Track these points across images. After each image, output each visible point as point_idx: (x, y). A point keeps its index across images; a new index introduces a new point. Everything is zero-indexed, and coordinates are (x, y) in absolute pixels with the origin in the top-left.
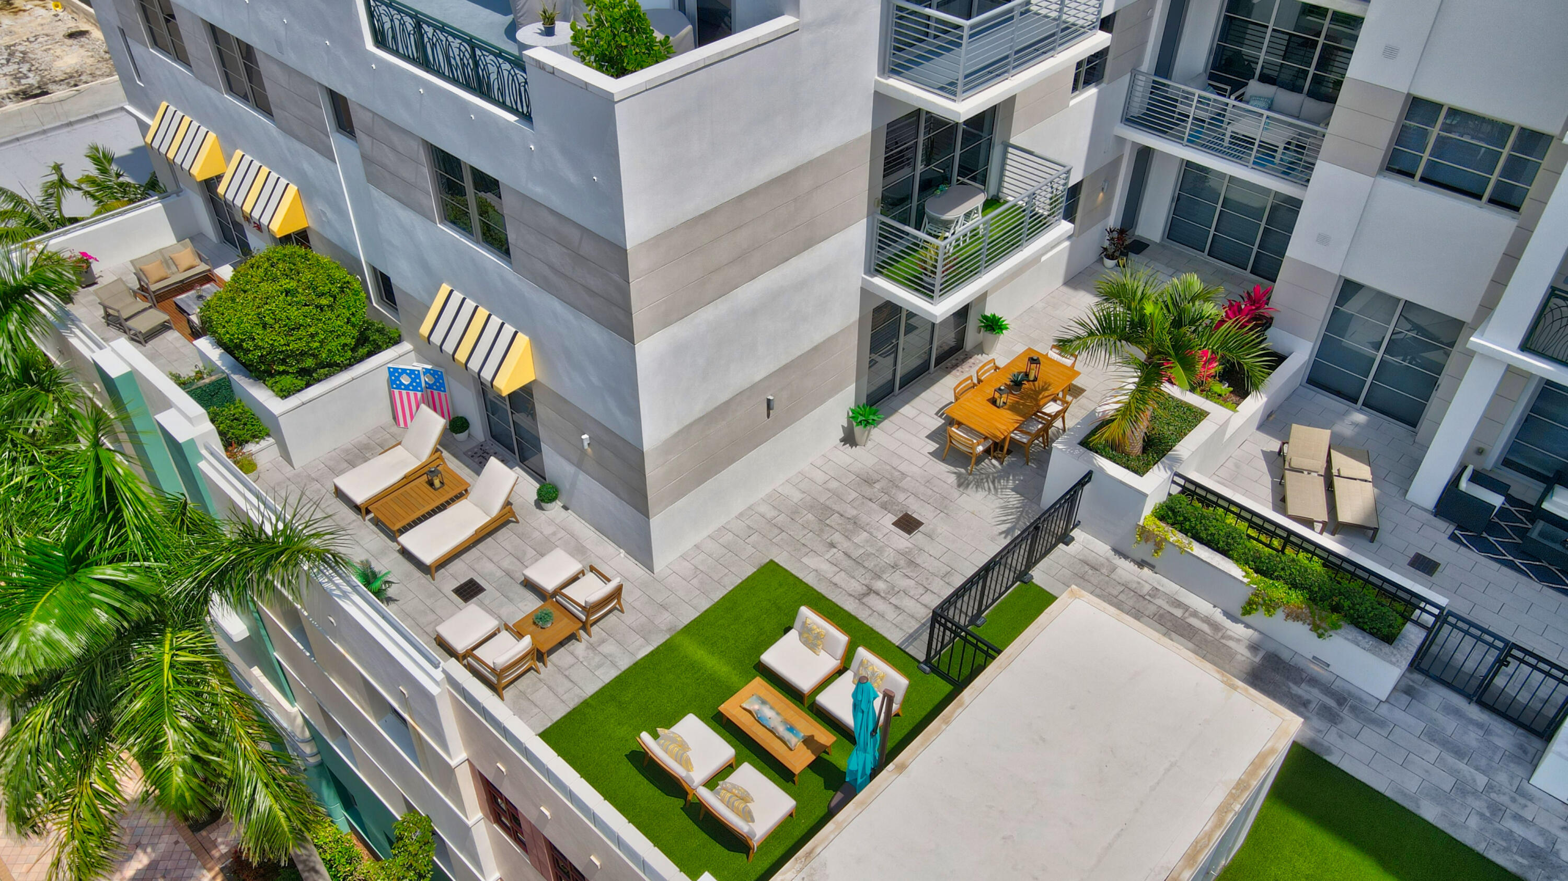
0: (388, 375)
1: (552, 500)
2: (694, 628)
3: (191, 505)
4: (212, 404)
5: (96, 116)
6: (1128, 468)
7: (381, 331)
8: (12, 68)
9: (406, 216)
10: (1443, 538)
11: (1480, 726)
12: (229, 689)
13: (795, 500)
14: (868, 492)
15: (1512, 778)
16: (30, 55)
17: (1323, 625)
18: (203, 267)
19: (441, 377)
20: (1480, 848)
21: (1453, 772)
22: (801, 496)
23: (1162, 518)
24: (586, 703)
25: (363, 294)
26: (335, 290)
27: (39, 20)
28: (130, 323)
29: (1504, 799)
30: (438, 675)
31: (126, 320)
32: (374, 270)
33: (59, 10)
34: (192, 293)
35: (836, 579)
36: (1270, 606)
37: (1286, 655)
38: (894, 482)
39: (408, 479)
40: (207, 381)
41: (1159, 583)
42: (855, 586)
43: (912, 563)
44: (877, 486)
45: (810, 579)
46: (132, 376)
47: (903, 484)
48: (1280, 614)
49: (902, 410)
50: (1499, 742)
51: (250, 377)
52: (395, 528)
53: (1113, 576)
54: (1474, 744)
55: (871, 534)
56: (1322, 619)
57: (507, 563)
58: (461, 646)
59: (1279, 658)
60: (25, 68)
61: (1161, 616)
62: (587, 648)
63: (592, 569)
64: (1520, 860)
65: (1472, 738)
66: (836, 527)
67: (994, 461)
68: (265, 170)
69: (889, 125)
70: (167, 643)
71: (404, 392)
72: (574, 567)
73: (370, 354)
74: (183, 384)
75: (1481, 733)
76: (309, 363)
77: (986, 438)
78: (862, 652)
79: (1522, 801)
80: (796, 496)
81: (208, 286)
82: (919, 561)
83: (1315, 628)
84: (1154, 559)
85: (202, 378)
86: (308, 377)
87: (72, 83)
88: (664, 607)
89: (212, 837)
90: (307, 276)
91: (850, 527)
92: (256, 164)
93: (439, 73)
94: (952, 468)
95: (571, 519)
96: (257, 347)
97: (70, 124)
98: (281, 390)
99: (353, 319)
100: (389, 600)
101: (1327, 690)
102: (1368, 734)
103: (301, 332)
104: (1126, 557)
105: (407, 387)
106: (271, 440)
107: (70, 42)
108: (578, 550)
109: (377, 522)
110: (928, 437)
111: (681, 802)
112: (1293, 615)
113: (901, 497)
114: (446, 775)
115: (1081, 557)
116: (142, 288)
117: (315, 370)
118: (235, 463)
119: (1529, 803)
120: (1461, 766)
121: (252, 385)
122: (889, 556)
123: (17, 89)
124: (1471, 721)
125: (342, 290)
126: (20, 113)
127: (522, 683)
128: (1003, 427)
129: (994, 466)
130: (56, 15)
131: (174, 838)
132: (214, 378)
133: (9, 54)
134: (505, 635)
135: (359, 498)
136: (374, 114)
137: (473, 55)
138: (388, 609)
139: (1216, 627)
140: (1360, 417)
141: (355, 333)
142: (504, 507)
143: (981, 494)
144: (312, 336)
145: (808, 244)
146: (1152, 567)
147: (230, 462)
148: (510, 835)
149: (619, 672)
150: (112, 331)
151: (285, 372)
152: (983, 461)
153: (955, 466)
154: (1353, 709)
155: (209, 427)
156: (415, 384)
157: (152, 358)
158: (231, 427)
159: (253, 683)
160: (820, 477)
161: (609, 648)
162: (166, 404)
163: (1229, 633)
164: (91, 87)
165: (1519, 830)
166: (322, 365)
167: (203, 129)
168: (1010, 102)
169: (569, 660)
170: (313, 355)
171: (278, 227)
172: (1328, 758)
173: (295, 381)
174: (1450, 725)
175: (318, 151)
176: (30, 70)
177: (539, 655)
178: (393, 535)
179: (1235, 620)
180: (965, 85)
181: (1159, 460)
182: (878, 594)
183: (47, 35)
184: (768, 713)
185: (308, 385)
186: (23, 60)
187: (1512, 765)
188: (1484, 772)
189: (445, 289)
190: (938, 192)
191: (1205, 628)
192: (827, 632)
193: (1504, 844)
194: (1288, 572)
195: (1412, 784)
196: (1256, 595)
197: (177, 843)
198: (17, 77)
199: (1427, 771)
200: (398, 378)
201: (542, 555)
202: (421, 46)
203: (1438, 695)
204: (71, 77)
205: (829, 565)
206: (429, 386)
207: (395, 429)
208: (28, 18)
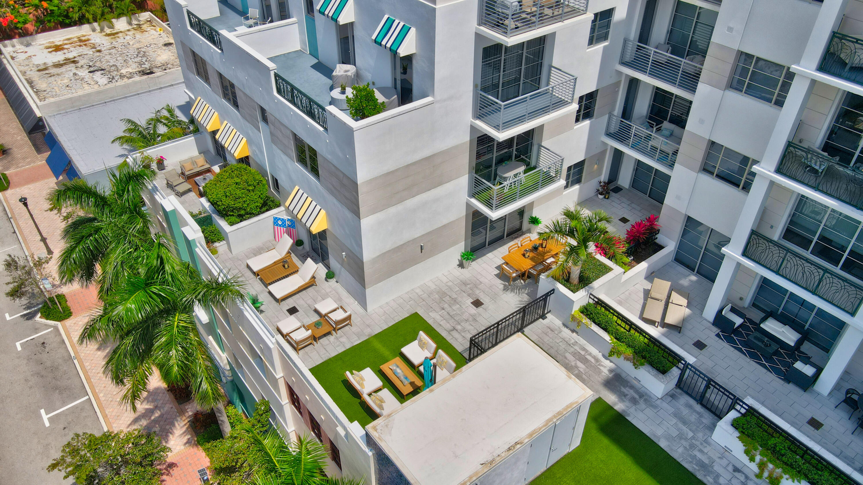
0: (273, 220)
1: (331, 278)
2: (380, 336)
3: (191, 265)
4: (204, 225)
5: (172, 85)
6: (569, 289)
7: (273, 201)
8: (139, 59)
9: (284, 157)
10: (713, 335)
11: (698, 413)
12: (197, 339)
13: (432, 289)
14: (464, 288)
15: (704, 435)
16: (147, 54)
17: (637, 363)
18: (207, 166)
19: (294, 223)
20: (679, 460)
21: (678, 429)
22: (435, 287)
23: (582, 312)
24: (330, 360)
25: (267, 186)
26: (255, 184)
27: (153, 37)
28: (176, 188)
29: (698, 443)
30: (274, 340)
31: (175, 186)
32: (273, 177)
33: (162, 32)
34: (201, 177)
35: (441, 323)
36: (619, 353)
37: (623, 375)
38: (476, 285)
39: (275, 263)
40: (202, 216)
41: (578, 340)
42: (448, 326)
43: (475, 320)
44: (468, 286)
45: (430, 322)
46: (175, 211)
47: (480, 287)
48: (622, 358)
49: (487, 255)
50: (704, 421)
51: (219, 216)
52: (267, 283)
53: (560, 335)
54: (693, 420)
55: (461, 306)
56: (637, 361)
57: (310, 302)
58: (285, 332)
59: (620, 376)
60: (144, 60)
61: (575, 353)
62: (335, 338)
63: (342, 307)
64: (695, 466)
65: (693, 418)
66: (447, 302)
67: (522, 281)
68: (235, 131)
69: (478, 138)
70: (177, 318)
71: (279, 227)
72: (335, 306)
73: (267, 210)
74: (193, 216)
75: (698, 416)
76: (243, 212)
77: (517, 271)
78: (440, 352)
79: (705, 445)
80: (433, 287)
81: (208, 174)
82: (478, 319)
83: (634, 364)
84: (577, 329)
85: (201, 214)
86: (242, 218)
87: (164, 68)
88: (368, 326)
89: (186, 407)
90: (245, 177)
91: (452, 302)
92: (232, 127)
93: (298, 108)
94: (503, 282)
95: (338, 287)
96: (223, 204)
97: (161, 88)
98: (230, 222)
99: (261, 196)
100: (262, 312)
101: (637, 391)
102: (649, 411)
103: (241, 200)
104: (567, 327)
105: (280, 226)
106: (225, 242)
107: (164, 48)
108: (338, 299)
109: (261, 280)
110: (496, 268)
111: (359, 401)
112: (627, 359)
113: (477, 292)
114: (274, 382)
115: (548, 326)
116: (183, 174)
117: (244, 215)
118: (209, 250)
119: (708, 446)
120: (684, 428)
121: (219, 219)
122: (465, 316)
123: (140, 70)
124: (695, 411)
125: (258, 184)
126: (140, 82)
127: (306, 349)
128: (525, 267)
129: (521, 283)
130: (160, 35)
131: (171, 406)
132: (205, 215)
133: (138, 53)
134: (303, 328)
135: (255, 269)
136: (275, 118)
137: (310, 104)
138: (260, 316)
139: (597, 360)
140: (694, 278)
141: (262, 202)
142: (311, 279)
143: (512, 294)
144: (244, 202)
145: (440, 184)
146: (577, 333)
147: (207, 250)
148: (297, 409)
149: (345, 349)
150: (169, 191)
151: (233, 215)
152: (517, 280)
153: (504, 281)
154: (645, 400)
155: (201, 235)
156: (283, 225)
157: (182, 203)
158: (210, 235)
159: (209, 343)
160: (445, 280)
161: (344, 339)
162: (186, 224)
163: (602, 363)
164: (171, 72)
165: (699, 455)
166: (247, 213)
167: (213, 111)
168: (541, 127)
169: (327, 342)
170: (244, 209)
171: (238, 154)
172: (627, 418)
173: (236, 219)
174: (685, 412)
175: (255, 127)
176: (146, 61)
177: (315, 338)
178: (266, 286)
179: (606, 358)
180: (503, 127)
181: (584, 287)
182: (457, 330)
183: (155, 44)
184: (399, 371)
185: (241, 221)
186: (144, 56)
187: (706, 430)
188: (693, 432)
189: (297, 188)
190: (504, 164)
191: (593, 360)
192: (428, 342)
193: (690, 460)
194: (627, 340)
195: (659, 432)
196: (613, 348)
197: (172, 408)
198: (141, 64)
199: (668, 428)
200: (277, 221)
201: (324, 300)
202: (293, 96)
203: (685, 399)
204: (163, 65)
205: (439, 317)
206: (289, 226)
207: (274, 242)
208: (148, 35)
